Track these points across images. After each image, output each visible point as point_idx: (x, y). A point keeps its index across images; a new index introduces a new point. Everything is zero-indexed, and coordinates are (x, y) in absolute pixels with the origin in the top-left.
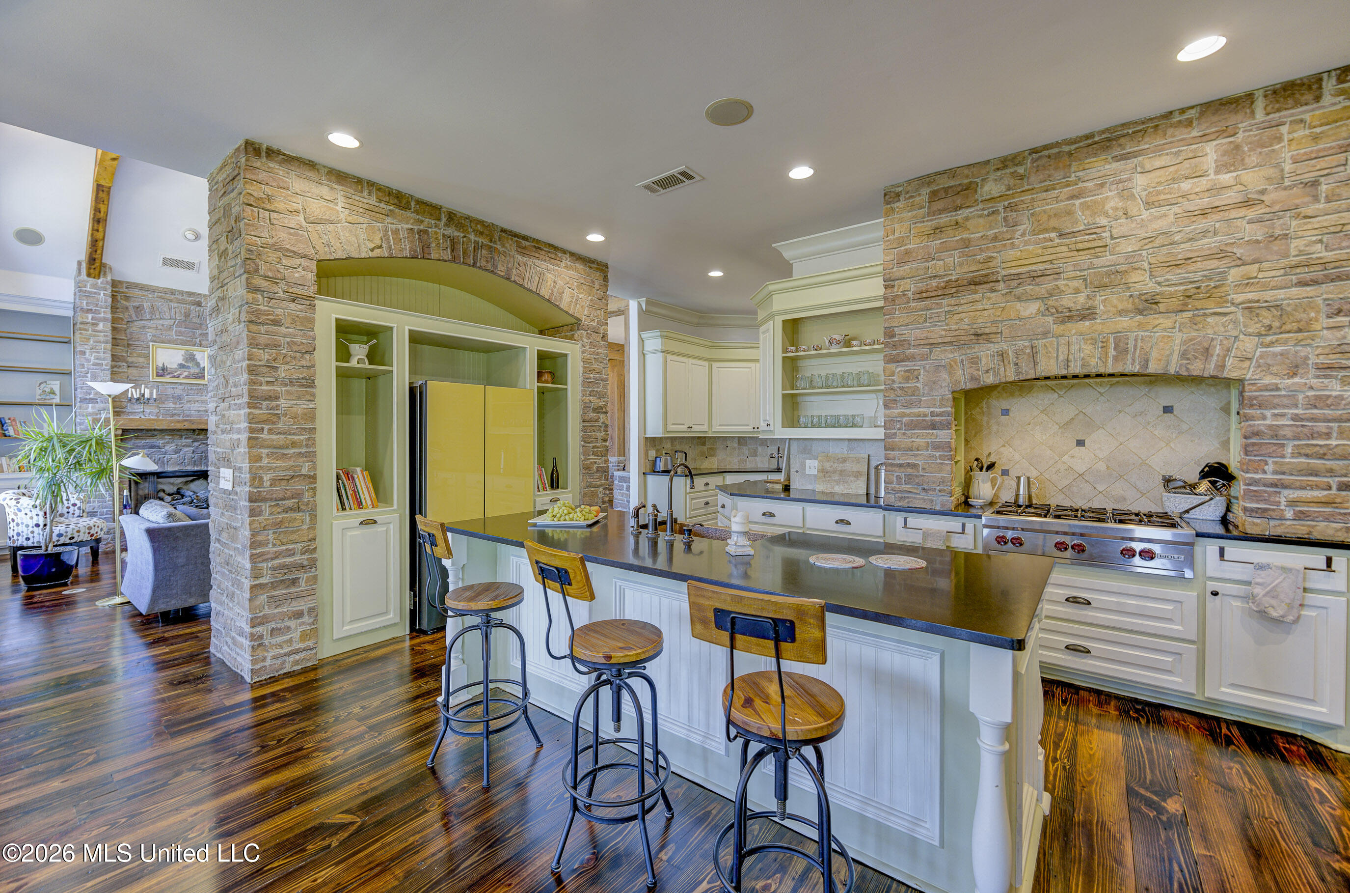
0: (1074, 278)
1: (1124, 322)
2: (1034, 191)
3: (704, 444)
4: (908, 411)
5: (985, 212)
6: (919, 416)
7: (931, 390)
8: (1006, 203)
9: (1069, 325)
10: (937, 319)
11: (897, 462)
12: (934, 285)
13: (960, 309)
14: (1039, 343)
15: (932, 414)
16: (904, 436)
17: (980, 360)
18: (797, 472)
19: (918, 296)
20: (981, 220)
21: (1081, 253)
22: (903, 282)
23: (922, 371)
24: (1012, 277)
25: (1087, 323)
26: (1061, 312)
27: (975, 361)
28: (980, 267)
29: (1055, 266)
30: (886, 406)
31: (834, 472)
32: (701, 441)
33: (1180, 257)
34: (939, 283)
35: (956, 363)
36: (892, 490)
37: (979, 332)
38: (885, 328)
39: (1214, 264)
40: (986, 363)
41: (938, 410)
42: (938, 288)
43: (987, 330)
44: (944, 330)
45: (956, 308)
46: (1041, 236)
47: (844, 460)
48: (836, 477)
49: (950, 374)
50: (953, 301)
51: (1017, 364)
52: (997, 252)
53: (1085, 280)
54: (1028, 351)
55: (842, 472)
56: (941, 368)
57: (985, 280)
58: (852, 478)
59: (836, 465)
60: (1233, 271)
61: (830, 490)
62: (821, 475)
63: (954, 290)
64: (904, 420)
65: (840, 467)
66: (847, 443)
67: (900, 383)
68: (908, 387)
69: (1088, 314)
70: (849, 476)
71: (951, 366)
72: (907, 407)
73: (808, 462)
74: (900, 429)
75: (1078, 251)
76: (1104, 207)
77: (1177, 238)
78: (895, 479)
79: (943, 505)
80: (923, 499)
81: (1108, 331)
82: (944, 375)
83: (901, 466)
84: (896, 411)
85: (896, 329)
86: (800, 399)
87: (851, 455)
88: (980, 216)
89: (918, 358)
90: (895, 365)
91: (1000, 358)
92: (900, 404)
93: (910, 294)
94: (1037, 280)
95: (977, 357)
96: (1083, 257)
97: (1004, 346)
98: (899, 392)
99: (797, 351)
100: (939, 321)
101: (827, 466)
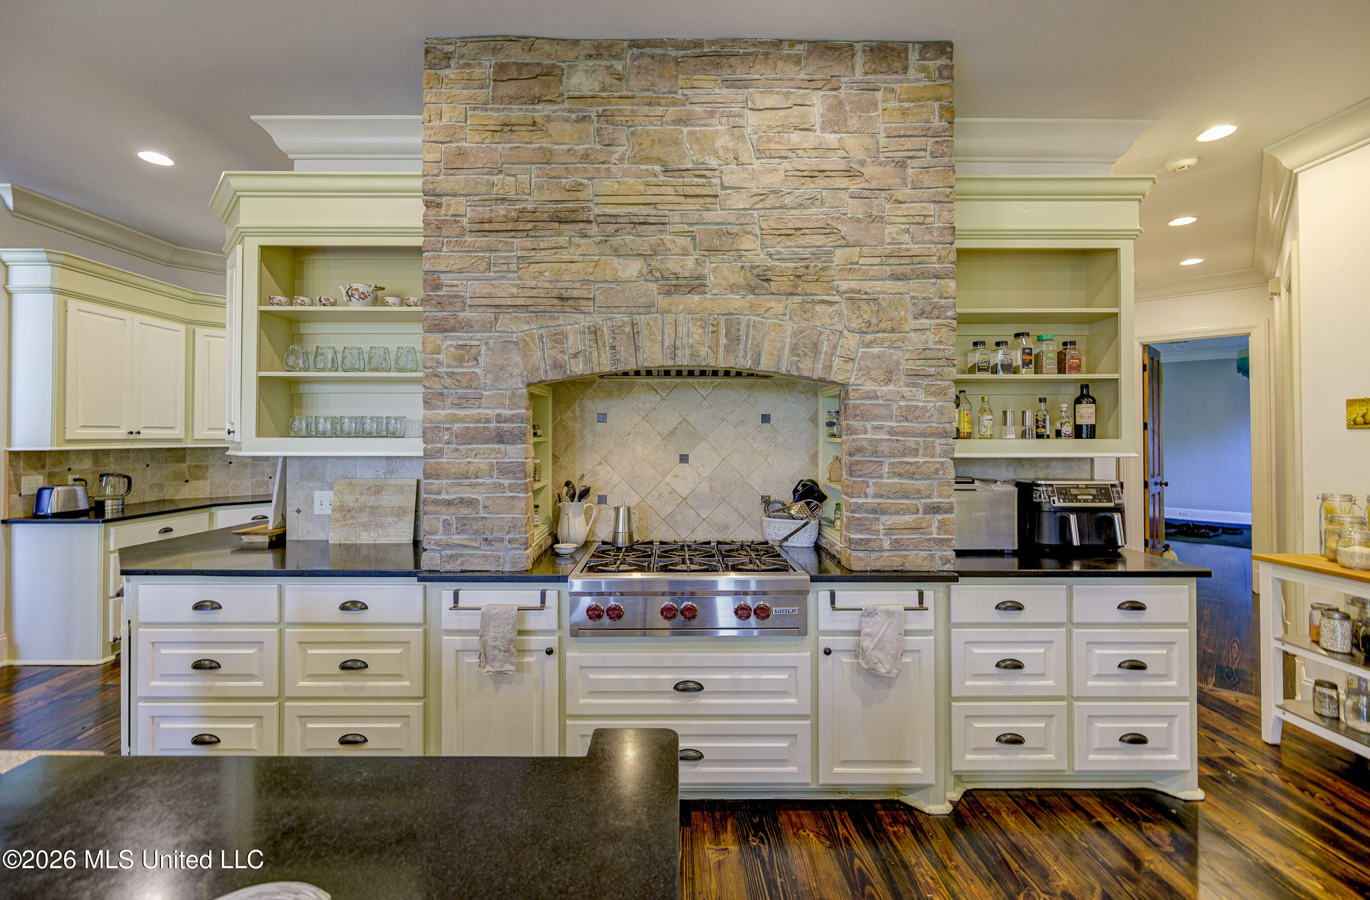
0: (682, 233)
1: (736, 302)
2: (635, 101)
3: (182, 459)
4: (461, 413)
5: (573, 116)
6: (479, 421)
7: (497, 379)
8: (600, 109)
9: (676, 298)
10: (505, 268)
11: (444, 496)
12: (502, 212)
13: (539, 256)
14: (642, 319)
15: (499, 419)
16: (456, 455)
17: (566, 337)
18: (298, 511)
19: (477, 227)
20: (567, 126)
21: (689, 200)
22: (454, 200)
23: (483, 348)
24: (608, 219)
25: (696, 298)
26: (667, 279)
27: (559, 338)
28: (566, 196)
29: (660, 213)
30: (427, 403)
31: (361, 510)
32: (177, 455)
33: (790, 225)
34: (509, 211)
35: (532, 339)
36: (436, 544)
37: (565, 295)
38: (426, 273)
39: (819, 240)
40: (574, 342)
41: (507, 412)
42: (507, 219)
43: (575, 293)
44: (516, 286)
45: (533, 253)
46: (644, 167)
47: (378, 490)
48: (364, 518)
49: (525, 356)
50: (529, 243)
51: (613, 348)
52: (588, 179)
53: (694, 238)
54: (628, 329)
55: (374, 510)
56: (511, 346)
57: (573, 216)
58: (390, 519)
59: (364, 498)
60: (839, 252)
61: (352, 540)
62: (338, 515)
63: (529, 226)
64: (456, 427)
65: (372, 501)
66: (384, 463)
67: (449, 366)
68: (462, 373)
69: (696, 285)
70: (386, 516)
71: (527, 345)
72: (459, 406)
73: (317, 494)
74: (448, 443)
75: (686, 196)
76: (713, 144)
77: (788, 200)
78: (441, 526)
79: (514, 564)
80: (484, 556)
81: (719, 311)
82: (516, 357)
83: (450, 503)
84: (443, 412)
85: (442, 276)
86: (304, 389)
87: (391, 482)
88: (567, 120)
89: (477, 327)
90: (441, 335)
91: (592, 336)
92: (448, 401)
93: (465, 221)
94: (640, 228)
95: (562, 333)
96: (691, 205)
97: (597, 319)
98: (448, 382)
99: (291, 304)
100: (508, 271)
101: (350, 500)
